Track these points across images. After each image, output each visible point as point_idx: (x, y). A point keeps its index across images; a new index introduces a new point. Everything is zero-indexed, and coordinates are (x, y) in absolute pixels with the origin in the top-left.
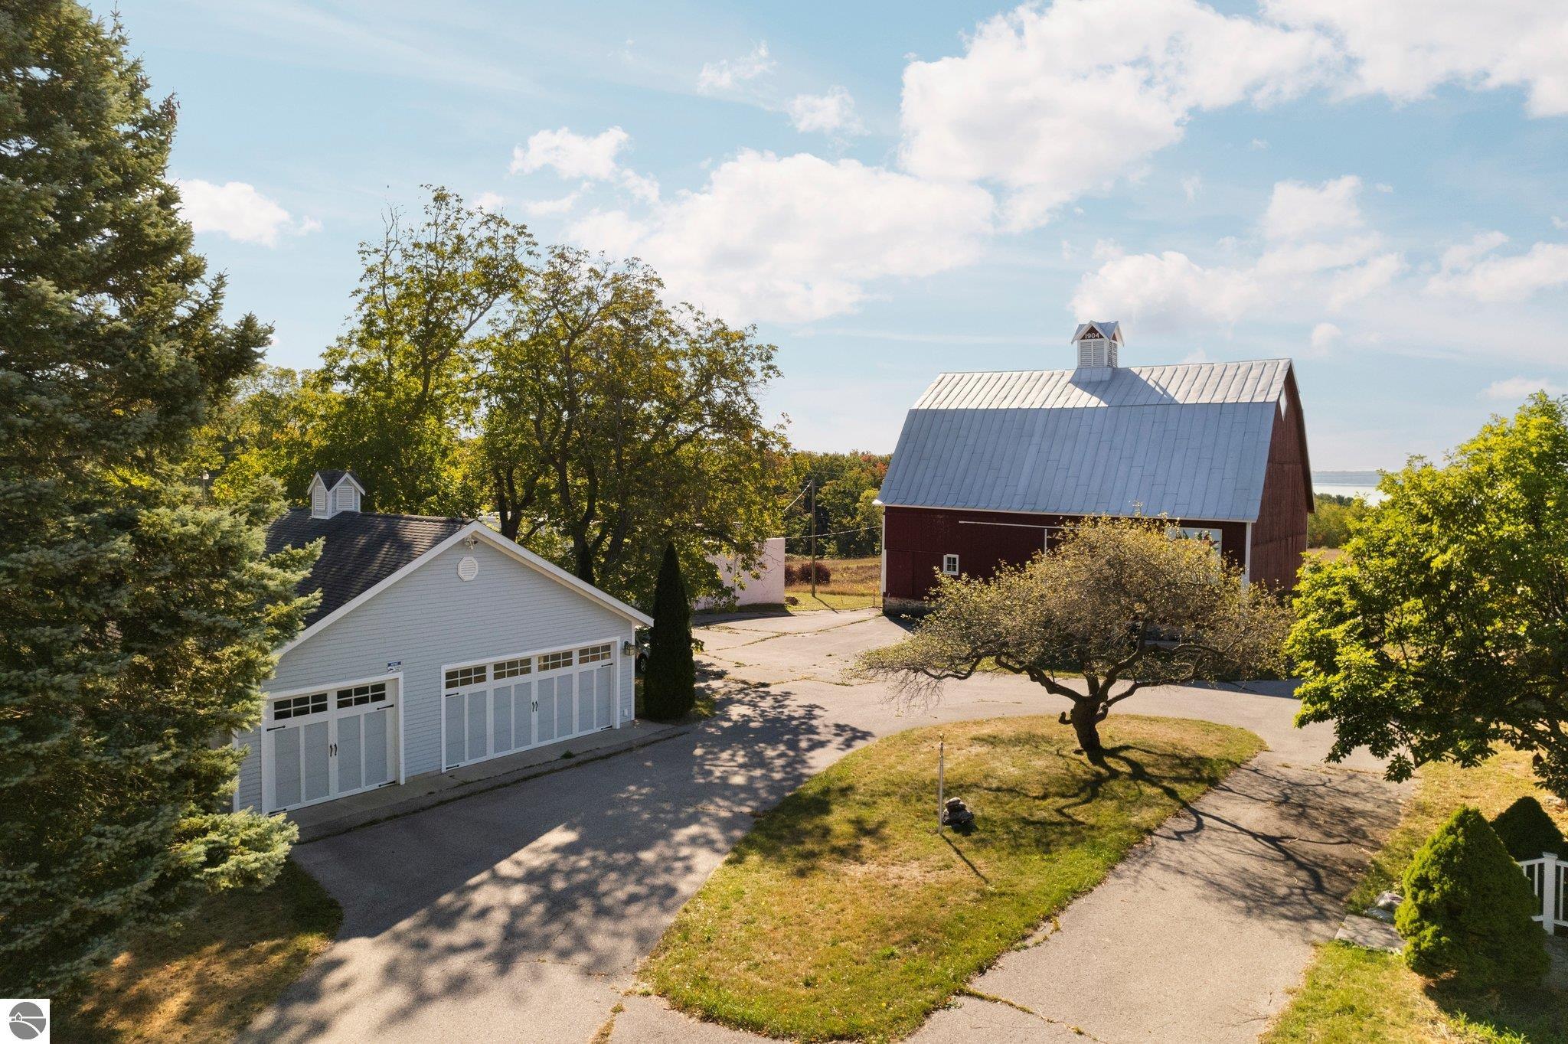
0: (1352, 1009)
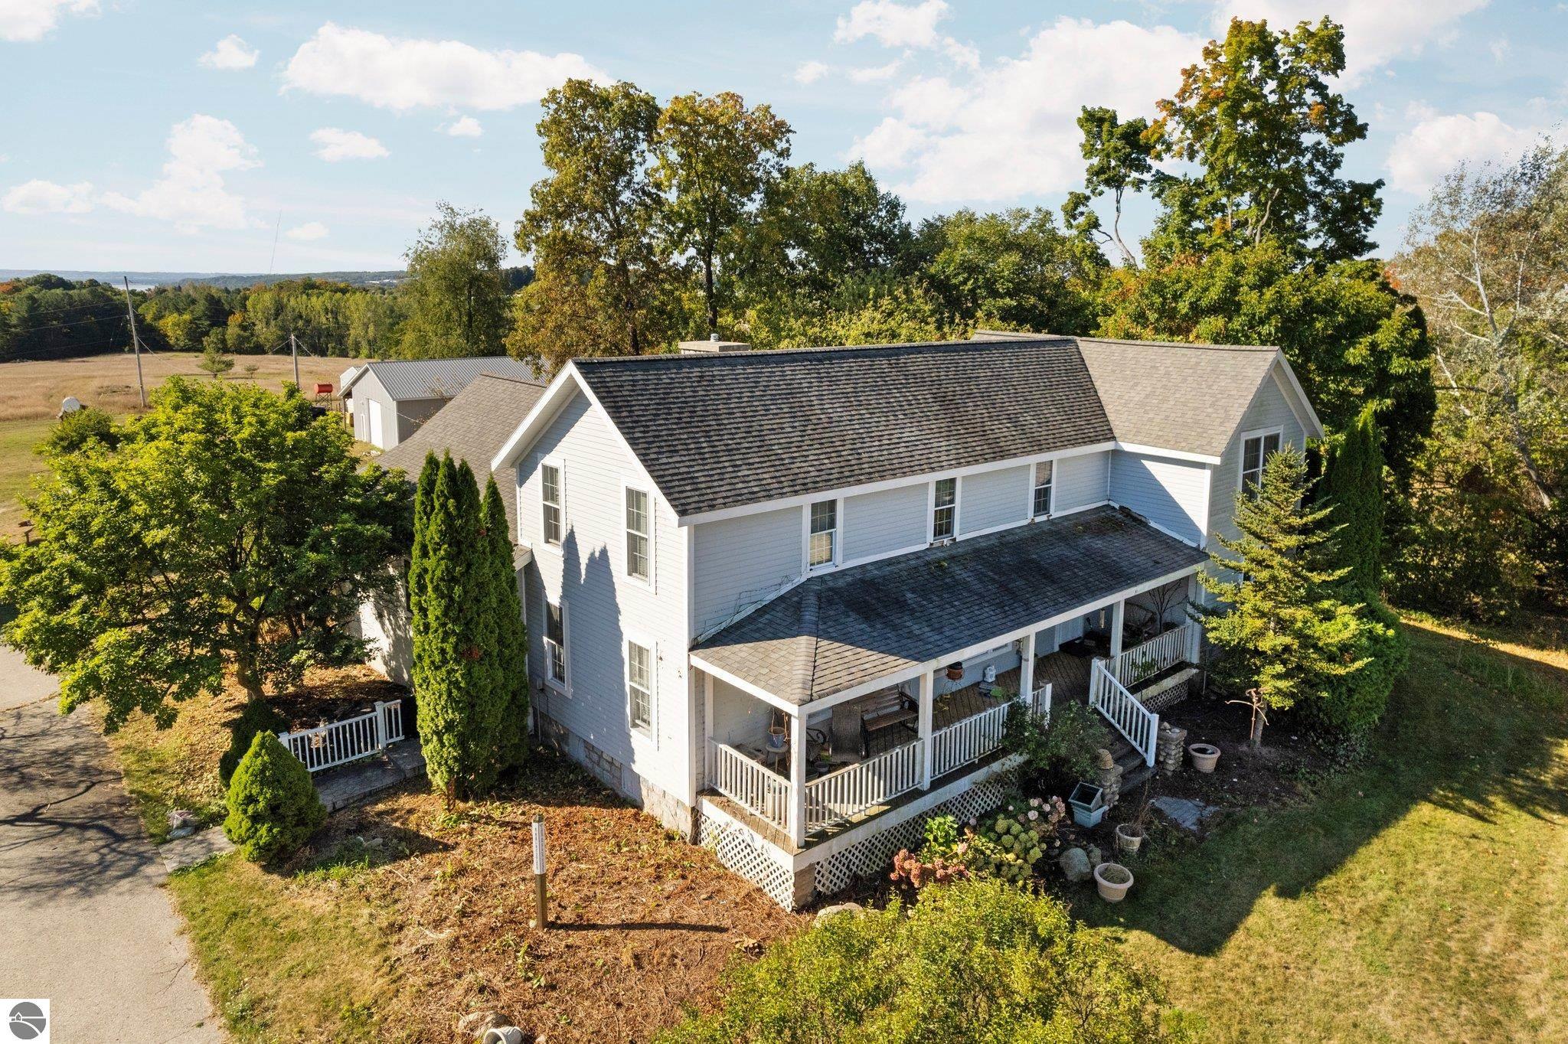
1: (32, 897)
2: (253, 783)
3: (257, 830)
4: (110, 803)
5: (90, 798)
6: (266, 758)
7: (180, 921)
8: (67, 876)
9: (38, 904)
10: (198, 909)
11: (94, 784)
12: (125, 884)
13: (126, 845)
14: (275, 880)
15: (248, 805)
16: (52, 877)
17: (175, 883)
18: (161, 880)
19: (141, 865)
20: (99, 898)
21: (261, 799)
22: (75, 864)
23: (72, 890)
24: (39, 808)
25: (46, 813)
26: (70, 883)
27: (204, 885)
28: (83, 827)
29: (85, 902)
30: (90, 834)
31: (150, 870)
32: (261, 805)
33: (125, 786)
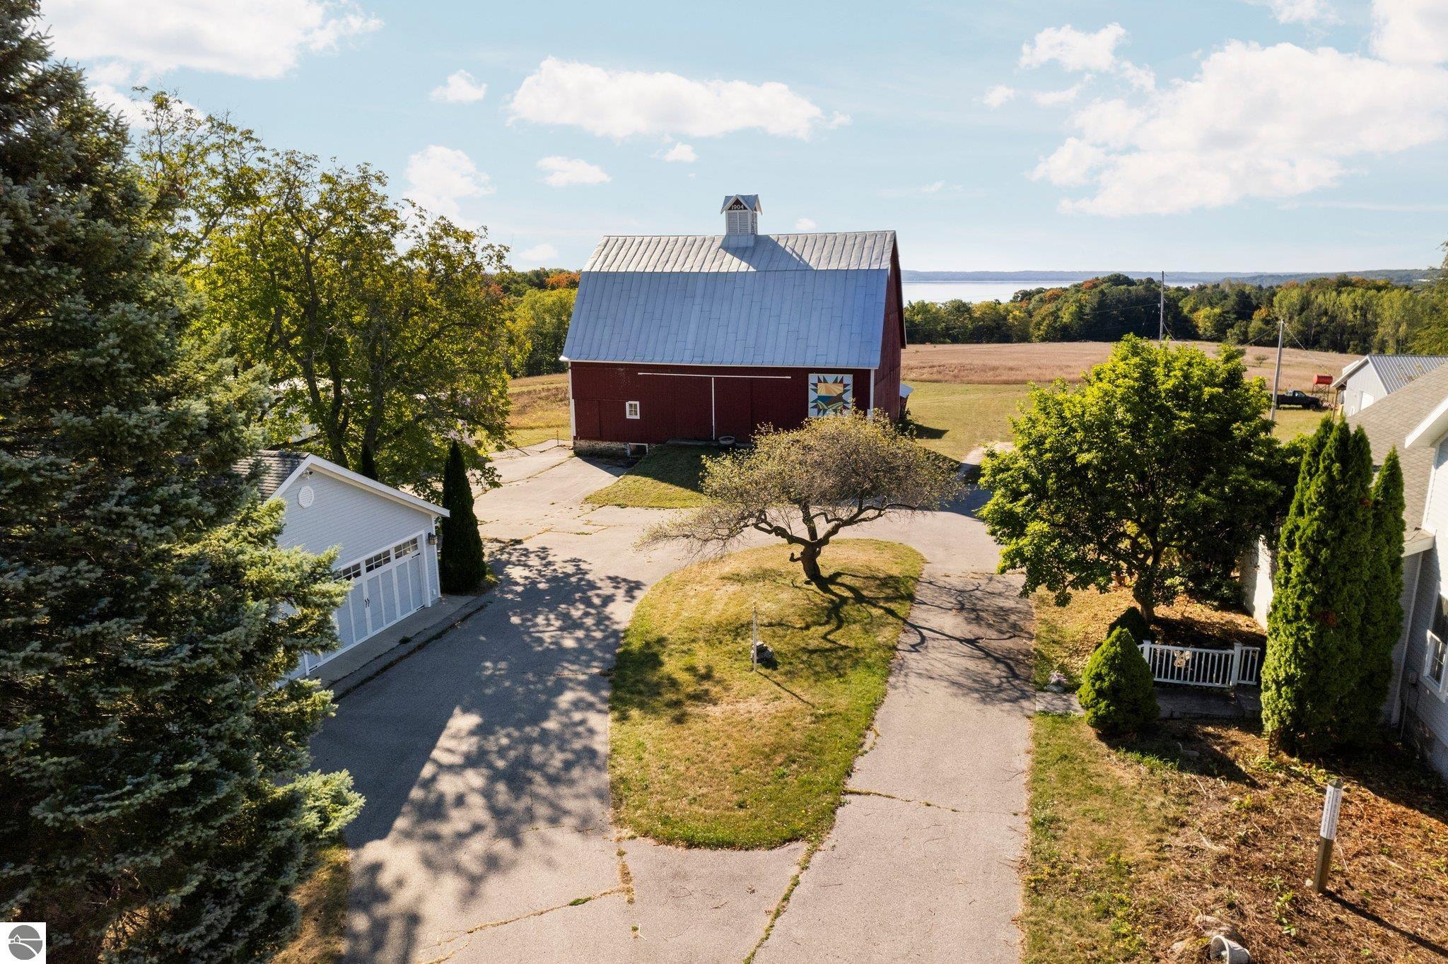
0: (1066, 757)
1: (954, 690)
2: (1104, 664)
3: (1098, 703)
4: (1019, 652)
5: (1009, 644)
6: (1119, 649)
7: (1031, 745)
8: (977, 686)
9: (956, 695)
10: (1044, 743)
11: (1015, 636)
12: (1007, 706)
13: (1018, 682)
14: (1103, 747)
15: (1096, 680)
16: (969, 683)
17: (1037, 719)
18: (1030, 713)
19: (1021, 698)
20: (990, 707)
21: (1107, 679)
22: (984, 681)
23: (976, 695)
24: (979, 638)
25: (981, 643)
26: (977, 691)
27: (1054, 729)
28: (998, 660)
29: (981, 706)
30: (1000, 666)
31: (1025, 704)
32: (1106, 684)
33: (1033, 644)
